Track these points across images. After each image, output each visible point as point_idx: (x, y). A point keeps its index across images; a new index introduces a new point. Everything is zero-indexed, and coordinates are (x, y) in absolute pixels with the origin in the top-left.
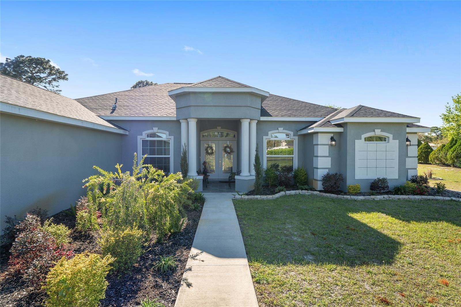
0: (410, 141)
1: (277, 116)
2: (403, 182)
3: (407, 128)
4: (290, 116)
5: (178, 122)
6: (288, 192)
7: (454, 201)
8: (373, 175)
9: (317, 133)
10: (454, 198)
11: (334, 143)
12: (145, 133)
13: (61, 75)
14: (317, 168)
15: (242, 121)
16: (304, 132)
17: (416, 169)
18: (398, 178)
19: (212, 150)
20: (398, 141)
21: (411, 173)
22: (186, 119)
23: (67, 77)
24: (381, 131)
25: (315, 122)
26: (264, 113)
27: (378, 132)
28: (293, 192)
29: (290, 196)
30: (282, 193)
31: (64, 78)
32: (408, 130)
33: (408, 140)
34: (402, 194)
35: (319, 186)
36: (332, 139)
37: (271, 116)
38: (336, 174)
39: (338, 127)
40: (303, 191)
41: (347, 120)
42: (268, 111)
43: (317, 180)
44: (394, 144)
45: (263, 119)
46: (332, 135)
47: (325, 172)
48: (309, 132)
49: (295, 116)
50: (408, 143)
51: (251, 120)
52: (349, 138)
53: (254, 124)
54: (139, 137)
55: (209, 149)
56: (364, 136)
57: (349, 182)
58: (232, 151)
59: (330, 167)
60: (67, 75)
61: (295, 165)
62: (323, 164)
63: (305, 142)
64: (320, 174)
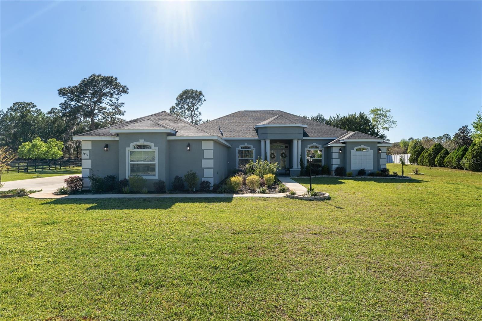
0: (381, 151)
1: (312, 137)
2: (376, 171)
3: (378, 144)
4: (319, 137)
5: (259, 141)
6: (317, 176)
7: (394, 179)
8: (359, 168)
9: (333, 146)
10: (394, 178)
11: (341, 151)
12: (240, 146)
13: (124, 90)
14: (333, 165)
15: (293, 140)
16: (326, 146)
17: (386, 165)
18: (373, 169)
19: (274, 155)
20: (373, 151)
21: (382, 167)
22: (265, 140)
23: (128, 91)
24: (364, 146)
25: (333, 140)
26: (305, 134)
27: (362, 146)
28: (320, 176)
29: (318, 177)
30: (314, 176)
31: (126, 92)
32: (379, 145)
33: (380, 150)
34: (371, 176)
35: (333, 173)
36: (340, 150)
37: (309, 137)
38: (341, 167)
39: (343, 143)
40: (325, 176)
41: (345, 141)
42: (308, 134)
43: (333, 171)
44: (371, 152)
45: (305, 138)
46: (340, 147)
47: (337, 166)
48: (329, 146)
49: (322, 136)
50: (380, 151)
51: (298, 140)
52: (348, 149)
53: (300, 142)
54: (237, 149)
55: (272, 155)
56: (355, 148)
57: (348, 171)
58: (286, 156)
59: (339, 164)
60: (128, 89)
61: (323, 163)
62: (336, 162)
63: (328, 151)
64: (334, 167)
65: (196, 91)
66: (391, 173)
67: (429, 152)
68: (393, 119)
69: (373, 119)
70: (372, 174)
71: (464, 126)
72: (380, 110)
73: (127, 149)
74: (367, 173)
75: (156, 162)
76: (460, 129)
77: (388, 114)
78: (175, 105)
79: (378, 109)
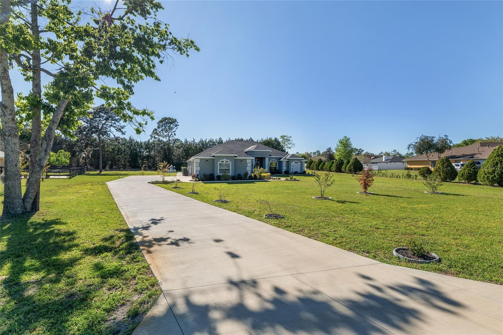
1: (273, 156)
2: (301, 172)
8: (295, 170)
9: (283, 161)
10: (309, 175)
16: (280, 160)
21: (303, 170)
25: (282, 158)
26: (270, 155)
27: (296, 161)
32: (302, 160)
33: (302, 163)
35: (284, 173)
36: (286, 162)
38: (287, 170)
39: (288, 160)
41: (289, 158)
44: (299, 164)
45: (270, 157)
47: (285, 170)
49: (277, 156)
52: (290, 162)
53: (268, 158)
56: (293, 162)
57: (290, 172)
61: (277, 169)
62: (284, 168)
63: (280, 163)
64: (284, 171)
65: (173, 118)
66: (307, 173)
67: (316, 163)
68: (293, 142)
69: (282, 142)
70: (300, 174)
71: (329, 147)
72: (286, 136)
73: (218, 162)
74: (298, 173)
75: (230, 168)
76: (327, 149)
77: (291, 139)
78: (157, 128)
79: (285, 135)
